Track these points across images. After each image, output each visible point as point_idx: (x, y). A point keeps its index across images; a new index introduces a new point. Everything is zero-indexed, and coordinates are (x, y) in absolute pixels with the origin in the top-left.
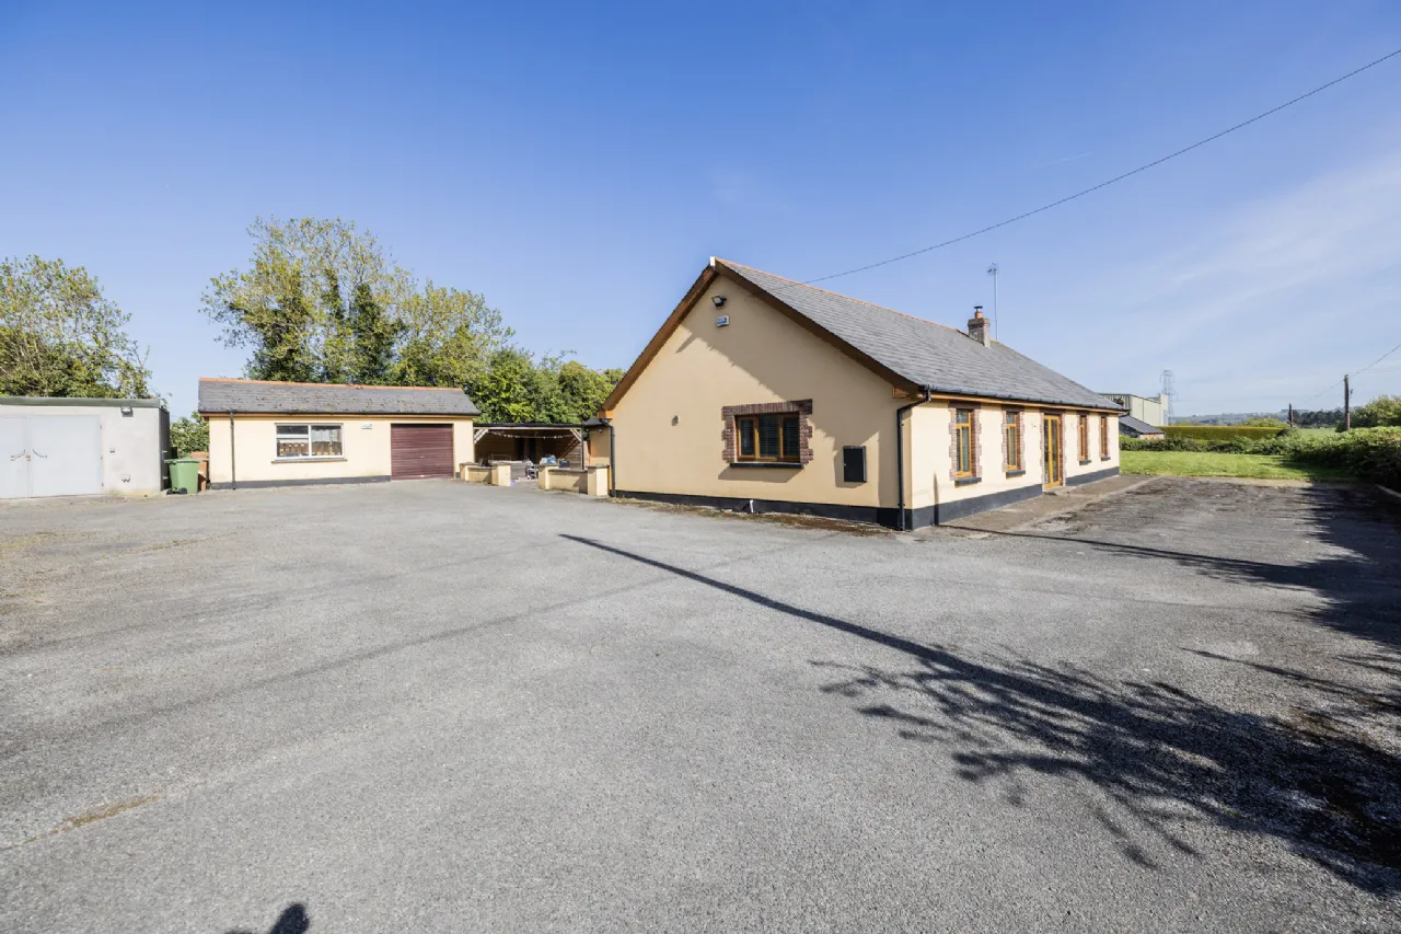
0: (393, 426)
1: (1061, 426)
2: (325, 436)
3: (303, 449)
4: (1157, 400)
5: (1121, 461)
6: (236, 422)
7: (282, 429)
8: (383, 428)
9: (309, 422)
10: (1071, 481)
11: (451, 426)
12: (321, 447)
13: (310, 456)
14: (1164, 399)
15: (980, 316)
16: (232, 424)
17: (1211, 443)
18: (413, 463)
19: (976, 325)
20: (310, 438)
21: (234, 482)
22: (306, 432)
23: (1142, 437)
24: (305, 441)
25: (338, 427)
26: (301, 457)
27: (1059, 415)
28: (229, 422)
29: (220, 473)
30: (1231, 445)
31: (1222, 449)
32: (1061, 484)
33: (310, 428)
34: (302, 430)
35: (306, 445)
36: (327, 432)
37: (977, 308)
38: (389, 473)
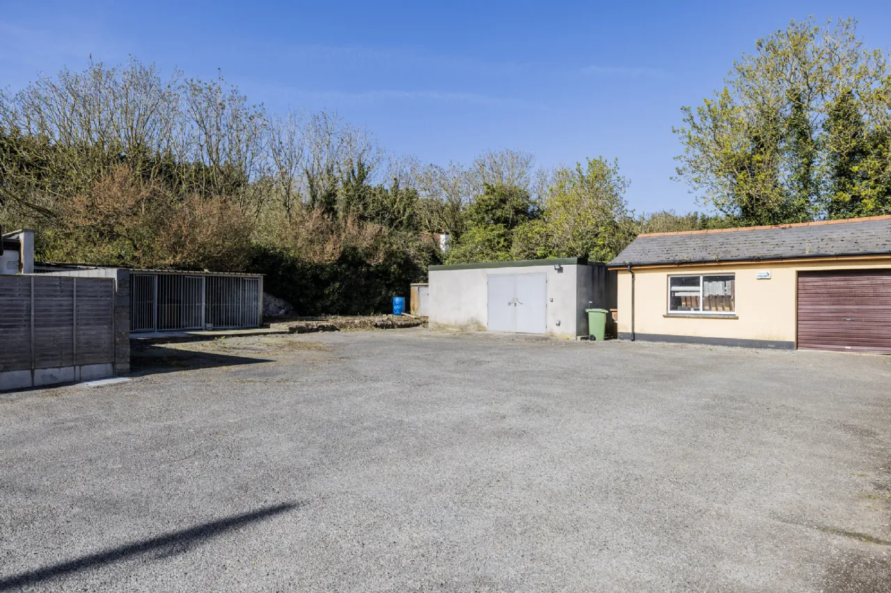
0: (800, 274)
2: (718, 288)
3: (695, 303)
6: (637, 275)
7: (676, 281)
8: (786, 277)
9: (700, 272)
12: (713, 301)
13: (701, 312)
16: (633, 277)
18: (831, 327)
20: (701, 291)
21: (634, 334)
22: (698, 284)
24: (697, 295)
25: (732, 278)
26: (693, 312)
28: (630, 275)
29: (623, 325)
33: (701, 279)
34: (693, 281)
35: (698, 299)
36: (721, 283)
38: (792, 339)
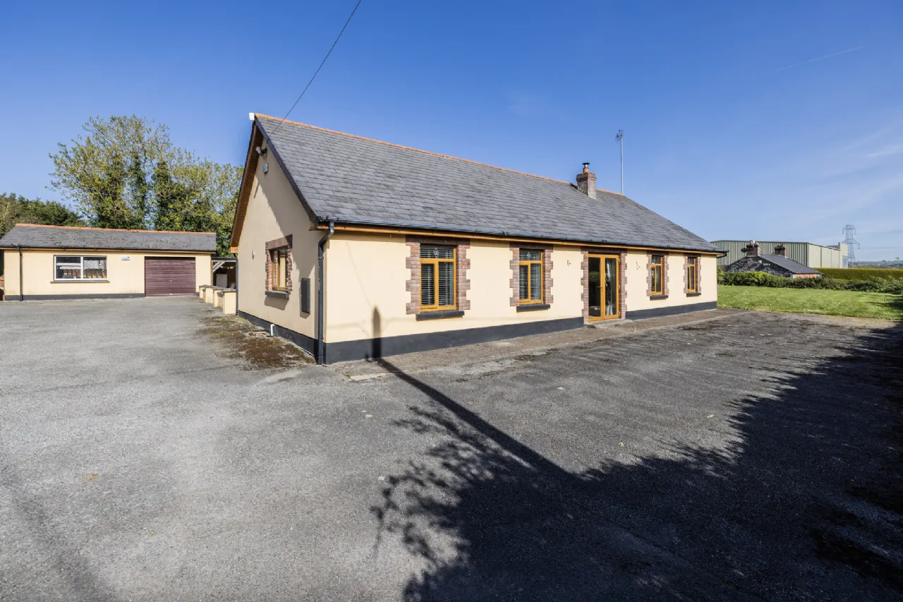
0: (146, 258)
1: (620, 264)
2: (94, 265)
3: (77, 273)
4: (837, 248)
5: (719, 297)
6: (25, 254)
7: (60, 259)
8: (138, 260)
9: (82, 255)
10: (630, 315)
11: (194, 259)
12: (89, 272)
13: (82, 279)
14: (844, 248)
15: (587, 170)
16: (21, 255)
17: (851, 283)
18: (163, 285)
19: (582, 179)
20: (81, 266)
21: (22, 296)
22: (80, 262)
23: (794, 277)
24: (78, 268)
25: (105, 259)
26: (75, 279)
27: (619, 254)
28: (18, 254)
29: (10, 290)
30: (867, 284)
31: (859, 287)
32: (620, 317)
33: (82, 258)
34: (76, 260)
35: (79, 270)
36: (96, 262)
37: (585, 164)
38: (143, 292)
